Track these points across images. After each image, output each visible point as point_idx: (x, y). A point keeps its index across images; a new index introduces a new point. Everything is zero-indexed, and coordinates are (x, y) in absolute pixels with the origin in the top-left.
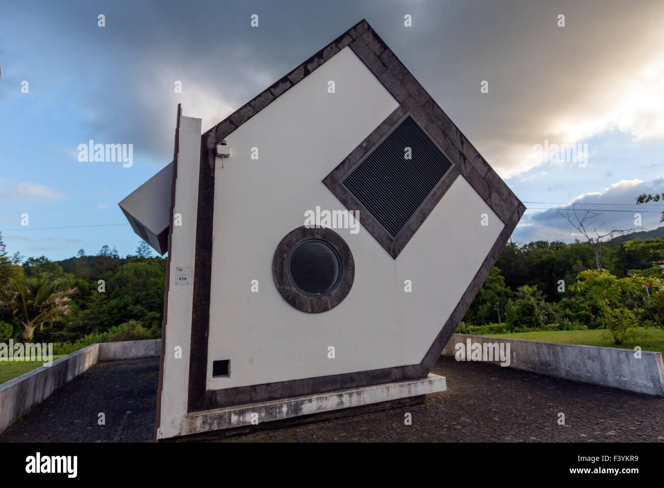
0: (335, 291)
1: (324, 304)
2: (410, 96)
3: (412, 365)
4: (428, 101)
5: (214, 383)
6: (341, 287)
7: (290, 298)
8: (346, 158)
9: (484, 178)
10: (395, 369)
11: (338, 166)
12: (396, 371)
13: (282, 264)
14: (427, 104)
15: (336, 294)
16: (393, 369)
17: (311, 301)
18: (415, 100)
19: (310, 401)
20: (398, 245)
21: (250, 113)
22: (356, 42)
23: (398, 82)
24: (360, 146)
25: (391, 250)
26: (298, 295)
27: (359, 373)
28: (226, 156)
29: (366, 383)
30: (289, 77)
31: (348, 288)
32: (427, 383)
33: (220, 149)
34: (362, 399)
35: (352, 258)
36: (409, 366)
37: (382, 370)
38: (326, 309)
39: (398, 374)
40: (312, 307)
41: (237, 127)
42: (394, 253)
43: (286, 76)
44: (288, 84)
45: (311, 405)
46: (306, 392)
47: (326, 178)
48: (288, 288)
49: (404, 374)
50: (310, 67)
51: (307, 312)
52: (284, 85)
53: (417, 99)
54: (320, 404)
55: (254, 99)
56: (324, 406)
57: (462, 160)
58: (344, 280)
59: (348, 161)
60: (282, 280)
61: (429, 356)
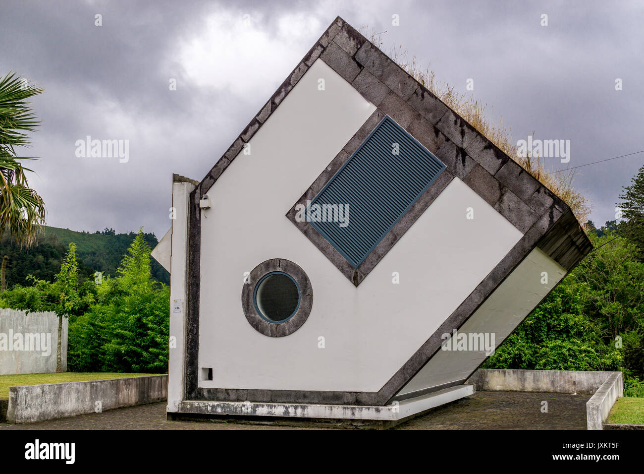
0: (293, 318)
1: (283, 330)
2: (391, 92)
3: (366, 393)
4: (415, 92)
5: (203, 383)
6: (298, 314)
7: (255, 323)
8: (310, 188)
9: (493, 176)
10: (348, 394)
11: (301, 198)
12: (349, 395)
13: (248, 294)
14: (415, 95)
15: (293, 321)
16: (346, 393)
17: (271, 326)
18: (397, 96)
19: (263, 406)
20: (361, 272)
21: (225, 164)
22: (327, 50)
23: (376, 80)
24: (325, 171)
25: (352, 278)
26: (261, 322)
27: (311, 392)
28: (208, 208)
29: (317, 401)
30: (257, 118)
31: (305, 315)
32: (374, 410)
33: (203, 203)
34: (305, 413)
35: (311, 288)
36: (363, 392)
37: (334, 393)
38: (284, 335)
39: (351, 398)
40: (272, 331)
41: (215, 180)
42: (356, 281)
43: (255, 118)
44: (257, 125)
45: (263, 409)
46: (265, 400)
47: (289, 212)
48: (253, 315)
49: (357, 400)
50: (277, 101)
51: (267, 335)
52: (253, 127)
53: (400, 94)
54: (270, 410)
55: (228, 150)
56: (273, 412)
57: (460, 158)
58: (301, 308)
59: (311, 190)
60: (248, 309)
61: (387, 386)
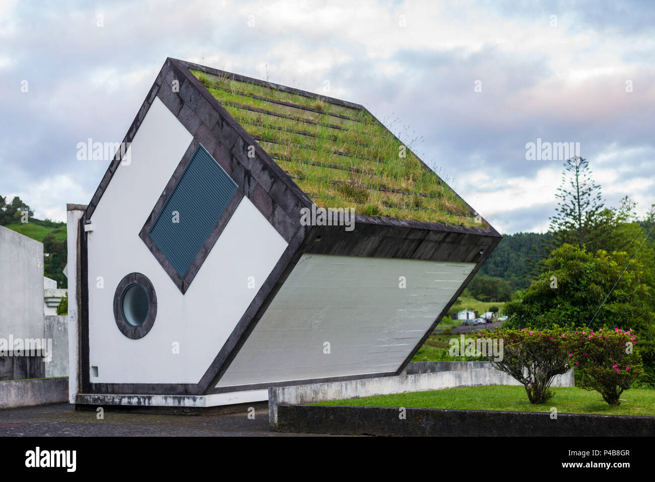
0: (145, 323)
1: (139, 333)
2: (202, 123)
3: (191, 384)
4: (217, 122)
5: (93, 379)
6: (148, 319)
7: (122, 328)
9: (268, 194)
10: (180, 385)
11: (147, 220)
12: (180, 387)
13: (117, 304)
14: (217, 125)
15: (145, 326)
16: (178, 385)
17: (132, 330)
18: (206, 126)
19: (125, 398)
20: (186, 281)
21: (100, 193)
22: (161, 88)
23: (193, 113)
24: (162, 195)
25: (181, 287)
26: (126, 327)
27: (158, 385)
28: (91, 232)
29: (161, 392)
33: (88, 228)
34: (150, 402)
35: (155, 297)
36: (189, 384)
37: (171, 385)
38: (140, 337)
39: (181, 389)
40: (132, 334)
41: (95, 207)
42: (183, 290)
46: (126, 392)
47: (141, 233)
48: (120, 321)
49: (185, 390)
50: (131, 136)
51: (129, 338)
53: (208, 124)
55: (102, 181)
57: (247, 179)
58: (150, 314)
59: (154, 213)
